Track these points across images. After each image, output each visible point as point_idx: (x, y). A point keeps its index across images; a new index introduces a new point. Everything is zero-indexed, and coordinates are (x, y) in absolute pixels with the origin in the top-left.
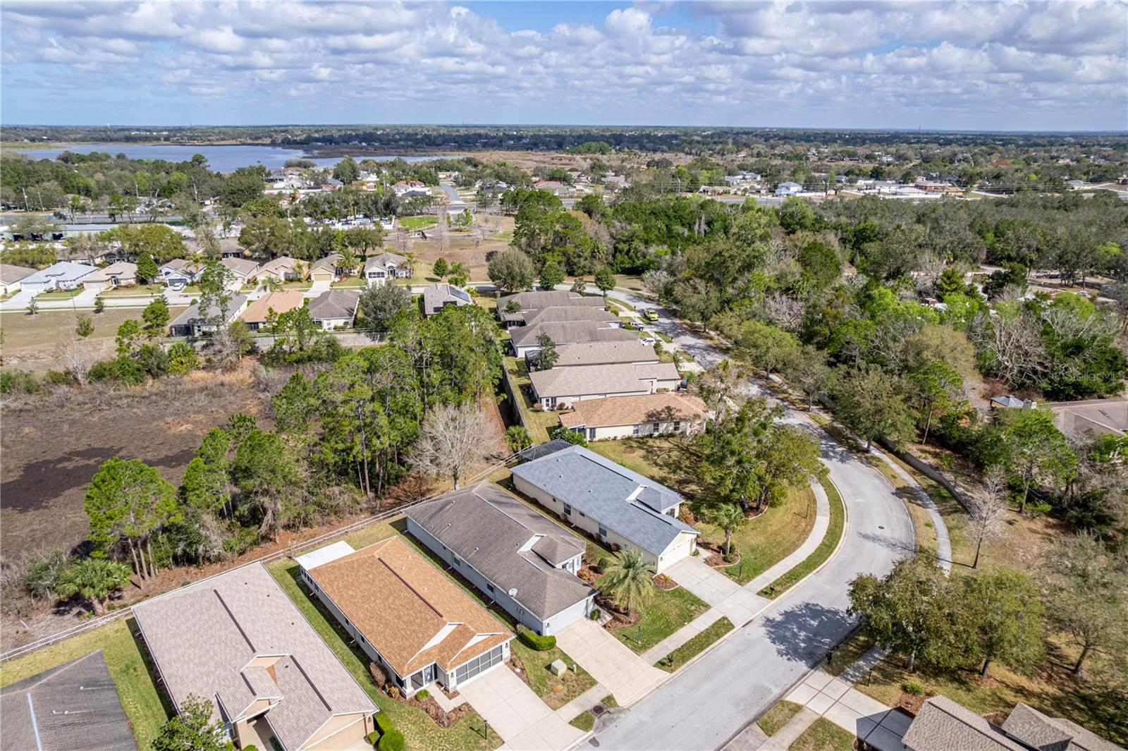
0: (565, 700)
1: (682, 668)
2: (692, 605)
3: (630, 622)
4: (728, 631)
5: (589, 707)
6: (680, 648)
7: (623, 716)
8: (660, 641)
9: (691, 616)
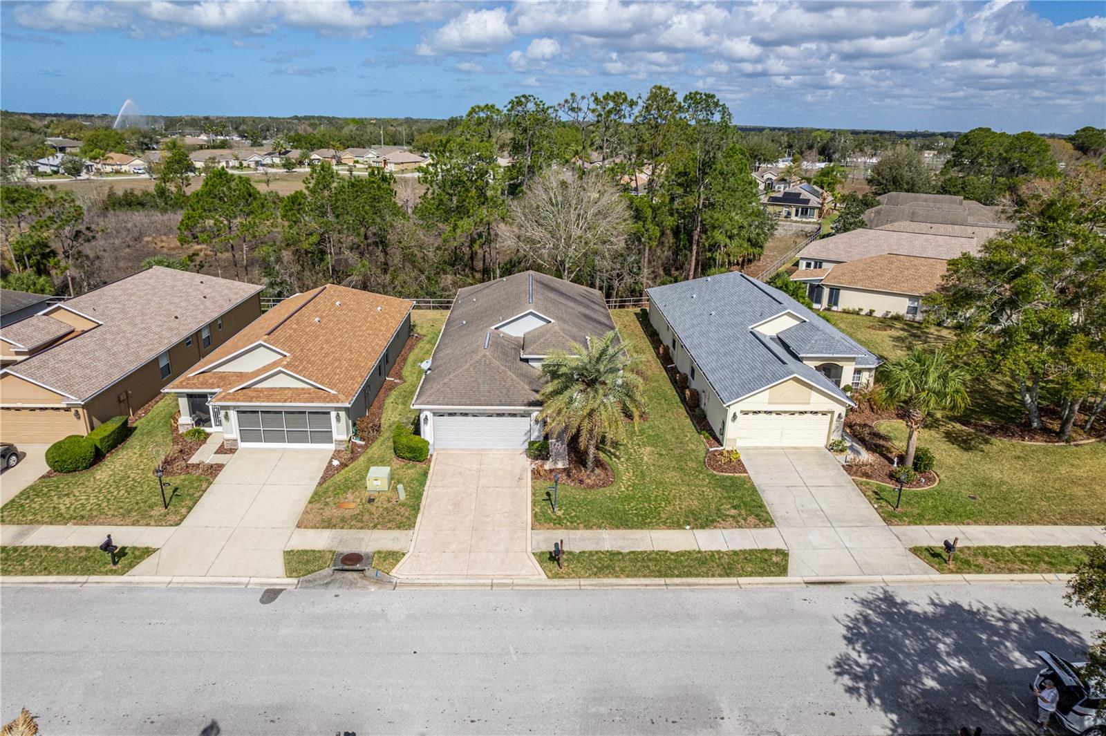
0: (329, 524)
1: (583, 582)
2: (735, 507)
3: (581, 482)
4: (761, 575)
5: (347, 550)
6: (619, 553)
7: (373, 589)
8: (600, 527)
9: (713, 521)
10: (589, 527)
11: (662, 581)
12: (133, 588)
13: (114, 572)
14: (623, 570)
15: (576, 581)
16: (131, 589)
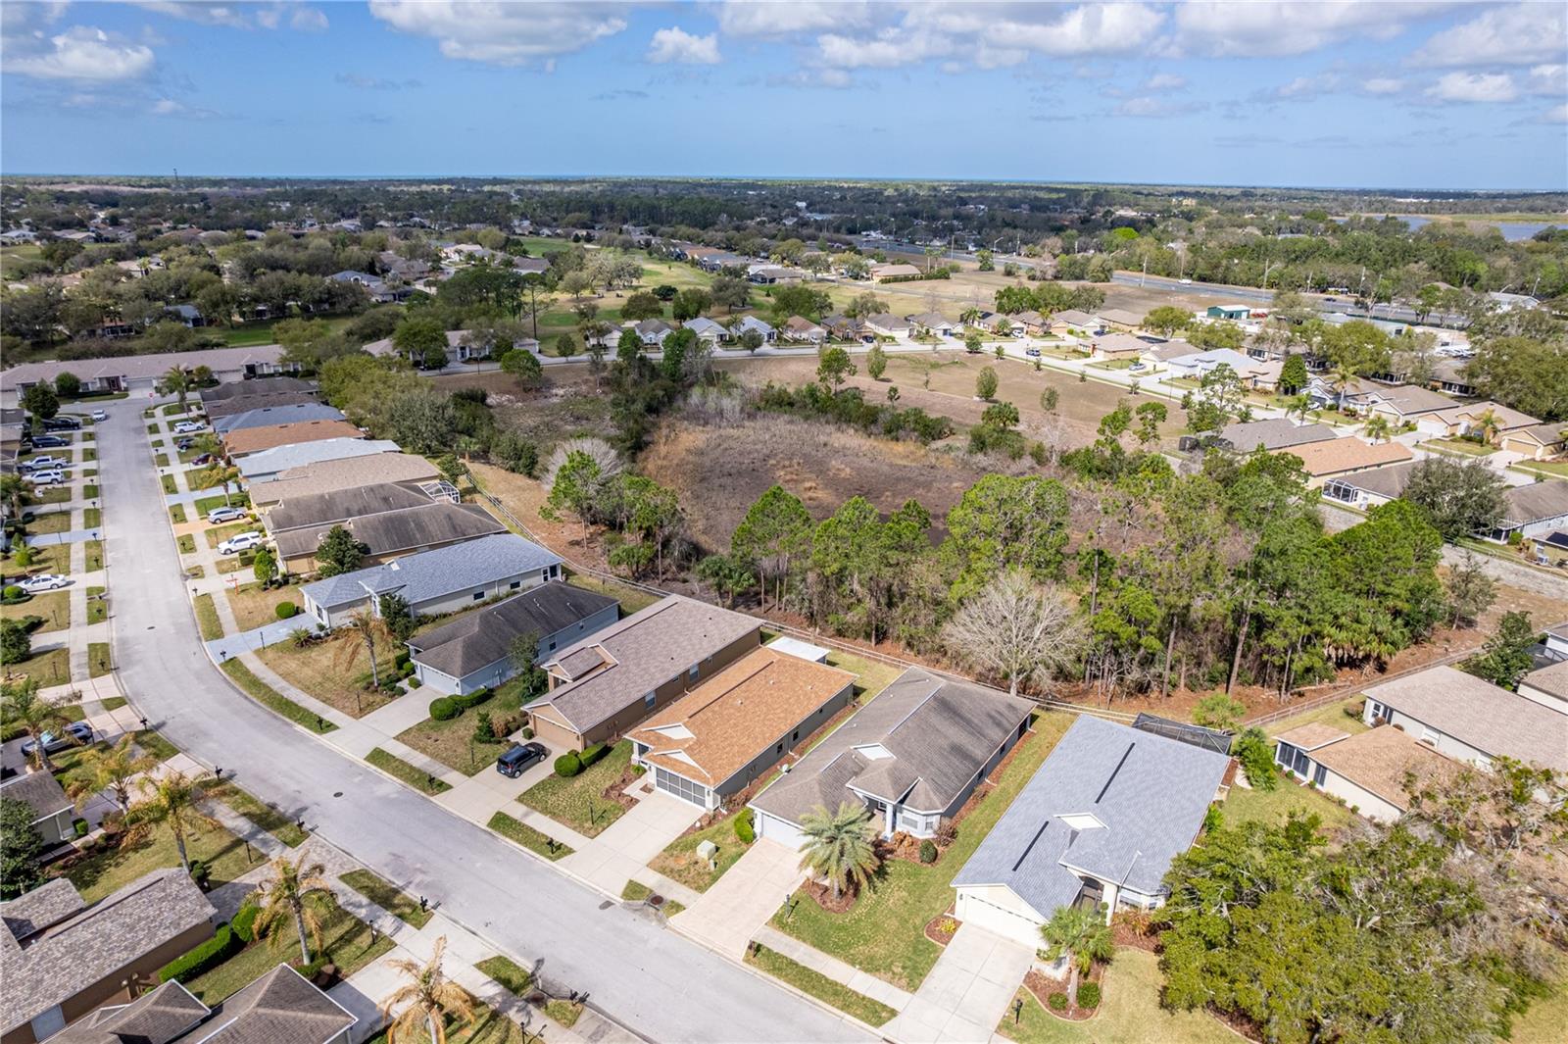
0: (663, 870)
1: (759, 972)
2: (904, 968)
3: (824, 903)
4: (862, 1019)
5: (658, 892)
6: (797, 964)
7: (654, 924)
8: (804, 941)
9: (878, 970)
10: (798, 938)
11: (800, 993)
12: (554, 872)
13: (550, 858)
14: (787, 975)
15: (755, 970)
16: (553, 872)
